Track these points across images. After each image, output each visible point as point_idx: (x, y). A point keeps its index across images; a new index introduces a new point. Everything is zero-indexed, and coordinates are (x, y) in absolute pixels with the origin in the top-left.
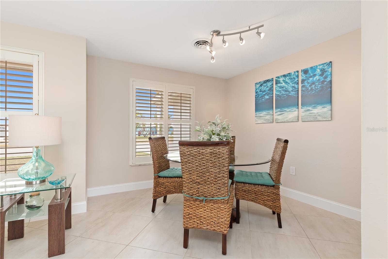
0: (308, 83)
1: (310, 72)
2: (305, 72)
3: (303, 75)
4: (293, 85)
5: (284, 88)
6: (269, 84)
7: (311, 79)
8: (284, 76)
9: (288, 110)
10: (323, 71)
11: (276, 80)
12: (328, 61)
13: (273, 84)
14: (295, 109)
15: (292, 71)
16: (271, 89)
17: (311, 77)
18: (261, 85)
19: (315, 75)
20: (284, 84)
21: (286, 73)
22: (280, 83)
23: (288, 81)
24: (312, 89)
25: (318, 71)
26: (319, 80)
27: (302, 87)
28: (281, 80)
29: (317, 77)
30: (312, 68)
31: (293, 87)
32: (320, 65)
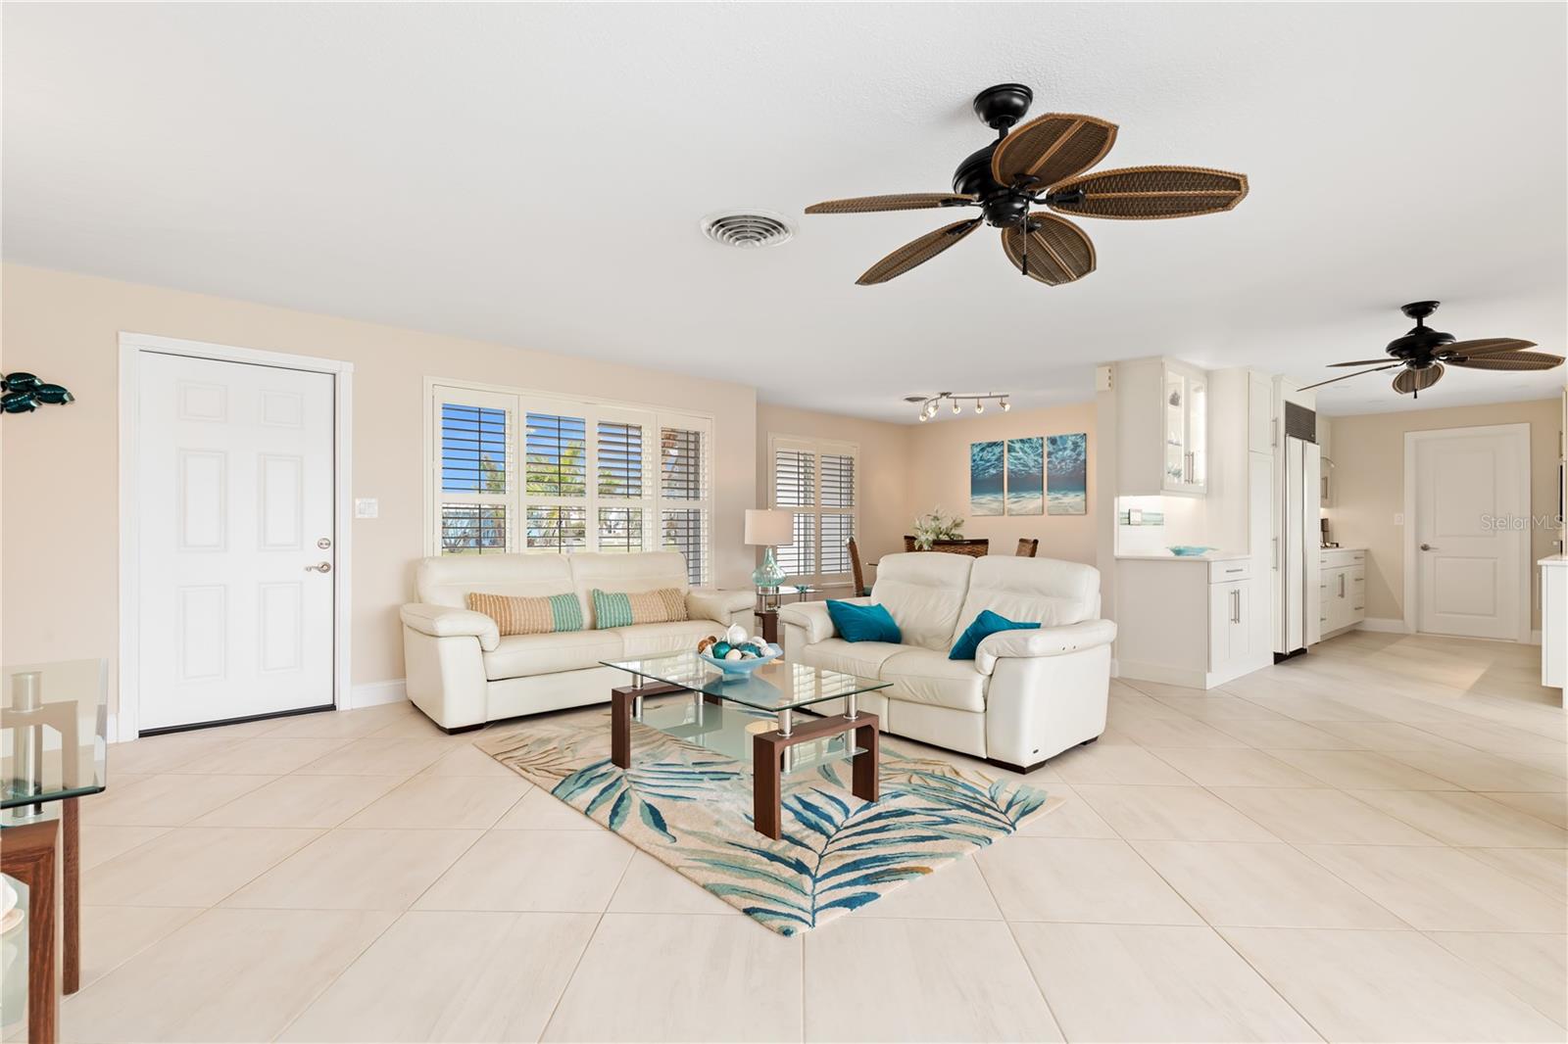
0: (1057, 458)
1: (1059, 443)
2: (1053, 441)
3: (1050, 445)
4: (1036, 458)
5: (1022, 461)
6: (997, 450)
7: (1061, 453)
8: (1022, 441)
9: (1028, 496)
10: (1076, 445)
11: (1009, 445)
12: (1082, 432)
13: (1003, 451)
14: (1038, 495)
15: (1034, 436)
16: (1000, 459)
17: (1060, 450)
18: (982, 450)
19: (1065, 449)
20: (1021, 454)
21: (1024, 437)
22: (1015, 451)
23: (1028, 450)
24: (1061, 467)
25: (1069, 444)
26: (1070, 456)
27: (1049, 462)
28: (1017, 446)
29: (1068, 452)
30: (1061, 437)
31: (1035, 461)
32: (1072, 436)
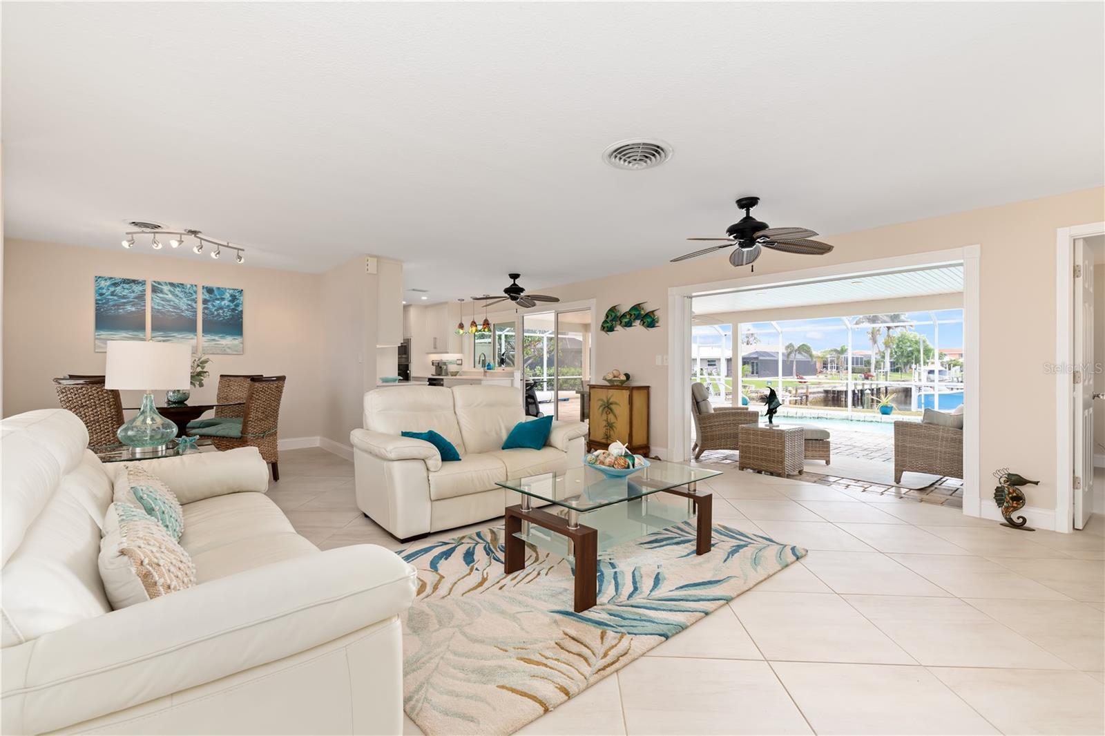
0: (214, 306)
1: (216, 292)
2: (210, 291)
3: (206, 293)
5: (172, 303)
7: (218, 302)
12: (240, 288)
14: (191, 336)
15: (188, 282)
20: (170, 296)
21: (176, 281)
22: (162, 292)
23: (180, 295)
24: (218, 314)
25: (227, 296)
27: (204, 308)
30: (218, 288)
32: (230, 289)
